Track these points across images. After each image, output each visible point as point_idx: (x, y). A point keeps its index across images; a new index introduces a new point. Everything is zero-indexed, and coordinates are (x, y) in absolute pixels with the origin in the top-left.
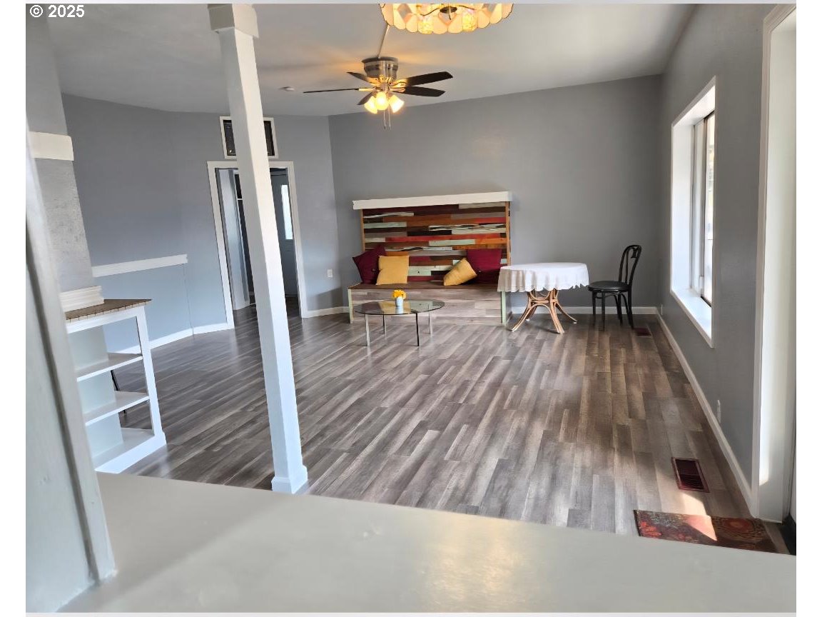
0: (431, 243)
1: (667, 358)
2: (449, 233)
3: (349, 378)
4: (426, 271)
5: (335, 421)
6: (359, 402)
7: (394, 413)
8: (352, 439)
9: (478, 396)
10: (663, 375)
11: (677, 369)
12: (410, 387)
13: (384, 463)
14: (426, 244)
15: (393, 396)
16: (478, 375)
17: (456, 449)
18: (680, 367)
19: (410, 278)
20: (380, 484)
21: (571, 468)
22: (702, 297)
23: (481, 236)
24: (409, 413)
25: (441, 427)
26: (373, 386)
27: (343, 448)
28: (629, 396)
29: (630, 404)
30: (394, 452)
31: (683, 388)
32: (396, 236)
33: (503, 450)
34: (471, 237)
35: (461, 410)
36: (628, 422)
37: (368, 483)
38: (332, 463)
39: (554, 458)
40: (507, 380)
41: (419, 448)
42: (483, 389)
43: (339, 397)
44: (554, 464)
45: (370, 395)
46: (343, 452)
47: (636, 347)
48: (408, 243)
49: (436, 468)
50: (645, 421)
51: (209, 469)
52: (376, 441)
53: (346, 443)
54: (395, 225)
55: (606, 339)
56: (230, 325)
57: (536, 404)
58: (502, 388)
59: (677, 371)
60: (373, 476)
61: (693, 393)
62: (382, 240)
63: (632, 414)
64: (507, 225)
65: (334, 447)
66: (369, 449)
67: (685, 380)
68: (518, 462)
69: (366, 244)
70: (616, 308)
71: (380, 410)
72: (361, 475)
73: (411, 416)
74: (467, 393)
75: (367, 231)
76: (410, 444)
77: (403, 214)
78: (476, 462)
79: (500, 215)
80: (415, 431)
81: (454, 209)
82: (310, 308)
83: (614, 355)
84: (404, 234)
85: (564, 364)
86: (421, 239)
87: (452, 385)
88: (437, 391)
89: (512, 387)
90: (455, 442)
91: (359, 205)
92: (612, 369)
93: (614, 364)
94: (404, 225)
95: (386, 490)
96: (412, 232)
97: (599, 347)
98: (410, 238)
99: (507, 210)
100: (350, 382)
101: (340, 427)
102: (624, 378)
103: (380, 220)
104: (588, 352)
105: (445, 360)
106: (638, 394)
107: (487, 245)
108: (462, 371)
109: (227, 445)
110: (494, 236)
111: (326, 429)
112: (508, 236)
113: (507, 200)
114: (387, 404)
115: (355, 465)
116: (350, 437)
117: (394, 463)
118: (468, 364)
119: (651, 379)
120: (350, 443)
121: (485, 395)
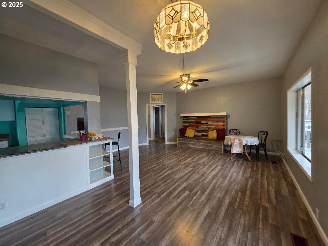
0: (202, 126)
1: (286, 176)
2: (207, 124)
3: (169, 165)
4: (200, 134)
5: (159, 180)
6: (168, 175)
7: (178, 181)
8: (161, 189)
9: (207, 180)
10: (284, 184)
11: (290, 182)
12: (186, 172)
13: (167, 202)
14: (200, 126)
15: (179, 174)
16: (210, 171)
17: (193, 202)
18: (292, 180)
19: (194, 136)
20: (162, 211)
21: (238, 225)
22: (302, 154)
23: (217, 125)
24: (182, 182)
25: (191, 191)
26: (175, 169)
27: (157, 192)
28: (268, 191)
29: (269, 195)
30: (172, 198)
31: (294, 192)
32: (192, 124)
33: (211, 207)
34: (214, 125)
35: (200, 184)
36: (267, 205)
37: (159, 210)
38: (151, 197)
39: (232, 217)
40: (219, 175)
41: (181, 198)
42: (210, 177)
43: (164, 172)
44: (231, 221)
45: (173, 173)
46: (157, 193)
47: (272, 168)
48: (195, 126)
49: (184, 209)
50: (276, 206)
51: (119, 190)
52: (168, 191)
53: (158, 190)
54: (192, 121)
55: (260, 164)
56: (148, 144)
57: (228, 187)
58: (217, 178)
59: (291, 183)
60: (162, 207)
61: (299, 195)
62: (188, 125)
63: (269, 201)
64: (225, 122)
65: (154, 191)
66: (164, 194)
67: (295, 188)
68: (216, 215)
69: (184, 126)
70: (264, 152)
71: (174, 179)
72: (158, 205)
73: (183, 183)
74: (204, 178)
75: (184, 122)
76: (178, 195)
77: (194, 118)
78: (199, 210)
79: (223, 119)
80: (182, 190)
81: (209, 117)
82: (168, 141)
83: (262, 171)
84: (194, 123)
85: (242, 171)
86: (199, 125)
87: (200, 174)
88: (194, 175)
89: (220, 178)
90: (194, 199)
91: (182, 115)
92: (261, 177)
93: (262, 175)
94: (194, 121)
95: (163, 215)
96: (196, 123)
97: (256, 166)
98: (196, 125)
99: (226, 118)
100: (170, 166)
101: (159, 183)
102: (266, 182)
103: (187, 119)
104: (252, 168)
105: (200, 164)
106: (272, 191)
107: (219, 128)
108: (205, 169)
109: (127, 182)
110: (221, 125)
111: (155, 183)
112: (225, 125)
113: (225, 115)
114: (177, 177)
115: (158, 200)
116: (161, 188)
117: (170, 203)
118: (207, 166)
119: (278, 184)
120: (160, 190)
121: (210, 180)
